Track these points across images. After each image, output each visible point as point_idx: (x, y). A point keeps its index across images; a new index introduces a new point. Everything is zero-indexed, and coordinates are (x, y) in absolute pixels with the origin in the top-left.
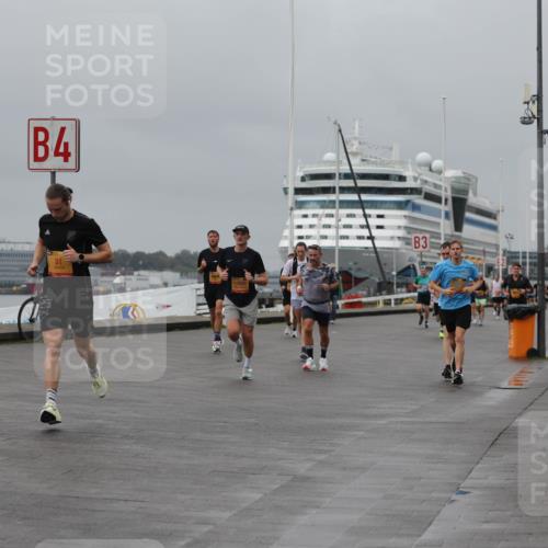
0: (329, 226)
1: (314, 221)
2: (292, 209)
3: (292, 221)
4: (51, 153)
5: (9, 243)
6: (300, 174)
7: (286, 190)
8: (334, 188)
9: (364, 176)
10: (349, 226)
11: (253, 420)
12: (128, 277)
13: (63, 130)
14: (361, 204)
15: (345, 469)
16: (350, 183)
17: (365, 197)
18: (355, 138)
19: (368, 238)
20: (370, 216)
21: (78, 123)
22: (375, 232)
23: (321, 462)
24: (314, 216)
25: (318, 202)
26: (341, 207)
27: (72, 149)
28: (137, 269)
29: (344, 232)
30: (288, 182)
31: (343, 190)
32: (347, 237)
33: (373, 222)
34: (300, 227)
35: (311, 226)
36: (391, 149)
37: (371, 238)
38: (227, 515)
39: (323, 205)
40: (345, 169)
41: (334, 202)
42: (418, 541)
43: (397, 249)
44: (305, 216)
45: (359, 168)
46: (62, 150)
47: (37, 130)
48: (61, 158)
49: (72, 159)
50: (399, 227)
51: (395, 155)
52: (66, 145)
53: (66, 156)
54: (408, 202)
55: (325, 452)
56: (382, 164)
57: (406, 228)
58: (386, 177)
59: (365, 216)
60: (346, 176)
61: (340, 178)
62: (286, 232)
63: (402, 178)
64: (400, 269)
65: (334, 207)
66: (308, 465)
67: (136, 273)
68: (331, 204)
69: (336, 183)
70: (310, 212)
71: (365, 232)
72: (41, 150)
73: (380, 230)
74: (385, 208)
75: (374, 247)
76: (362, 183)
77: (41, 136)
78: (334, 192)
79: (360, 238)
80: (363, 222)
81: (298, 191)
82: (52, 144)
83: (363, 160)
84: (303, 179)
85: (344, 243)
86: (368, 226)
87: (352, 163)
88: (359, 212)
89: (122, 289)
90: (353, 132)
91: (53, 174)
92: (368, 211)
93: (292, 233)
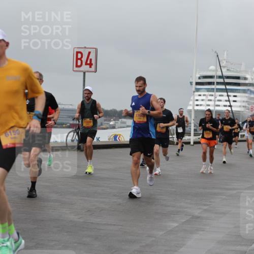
0: (211, 100)
1: (204, 98)
2: (194, 92)
3: (194, 98)
4: (84, 63)
5: (62, 104)
6: (198, 76)
7: (191, 83)
8: (214, 83)
9: (228, 77)
10: (220, 101)
11: (174, 190)
12: (116, 121)
13: (89, 53)
14: (226, 90)
15: (216, 213)
16: (221, 80)
17: (228, 87)
18: (224, 60)
19: (229, 106)
20: (230, 96)
21: (96, 50)
22: (232, 104)
23: (205, 210)
24: (204, 95)
25: (206, 89)
26: (217, 91)
27: (93, 62)
28: (120, 118)
29: (217, 103)
30: (192, 80)
31: (218, 83)
32: (219, 106)
33: (232, 99)
34: (197, 100)
35: (202, 100)
36: (241, 64)
37: (230, 106)
38: (161, 233)
39: (208, 90)
40: (219, 74)
41: (213, 89)
42: (250, 248)
43: (242, 112)
44: (200, 95)
45: (226, 73)
46: (89, 62)
47: (77, 53)
48: (88, 66)
49: (93, 67)
50: (244, 101)
51: (243, 68)
52: (91, 60)
53: (91, 65)
54: (248, 90)
55: (207, 205)
56: (237, 72)
57: (247, 102)
58: (238, 78)
59: (228, 96)
60: (220, 77)
61: (217, 78)
62: (191, 103)
63: (245, 79)
64: (243, 121)
65: (213, 91)
66: (199, 211)
67: (120, 120)
68: (212, 90)
69: (215, 80)
70: (202, 93)
71: (228, 104)
72: (79, 62)
73: (235, 103)
74: (237, 92)
75: (232, 111)
76: (227, 81)
77: (79, 56)
78: (214, 84)
79: (225, 106)
80: (227, 98)
81: (197, 84)
82: (84, 59)
83: (228, 70)
84: (199, 78)
85: (218, 108)
86: (229, 101)
87: (223, 71)
88: (225, 94)
89: (113, 127)
90: (224, 57)
91: (84, 73)
92: (229, 94)
93: (194, 103)
